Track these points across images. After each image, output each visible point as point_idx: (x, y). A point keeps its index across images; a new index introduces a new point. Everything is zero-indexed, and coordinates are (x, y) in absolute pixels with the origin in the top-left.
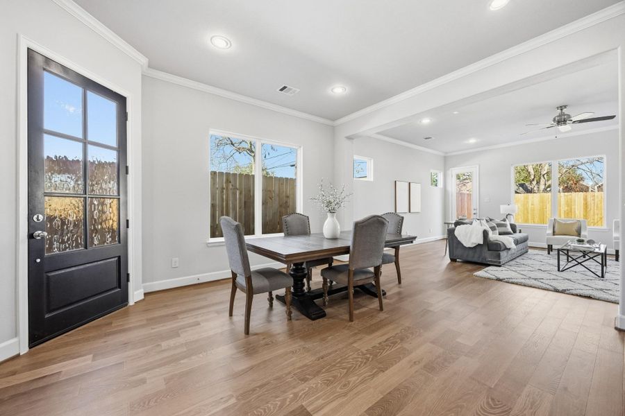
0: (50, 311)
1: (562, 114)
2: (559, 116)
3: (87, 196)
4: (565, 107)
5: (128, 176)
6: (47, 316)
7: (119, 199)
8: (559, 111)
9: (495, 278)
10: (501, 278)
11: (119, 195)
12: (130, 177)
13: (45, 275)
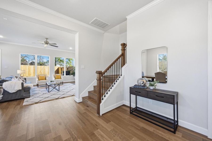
1: (47, 41)
2: (46, 41)
4: (48, 39)
8: (46, 40)
9: (35, 103)
10: (37, 102)
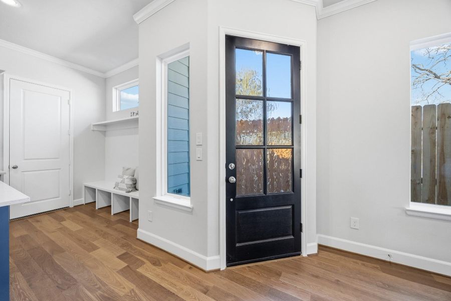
0: (239, 242)
3: (266, 147)
5: (302, 125)
6: (238, 245)
7: (293, 149)
11: (293, 145)
12: (303, 125)
13: (236, 211)
